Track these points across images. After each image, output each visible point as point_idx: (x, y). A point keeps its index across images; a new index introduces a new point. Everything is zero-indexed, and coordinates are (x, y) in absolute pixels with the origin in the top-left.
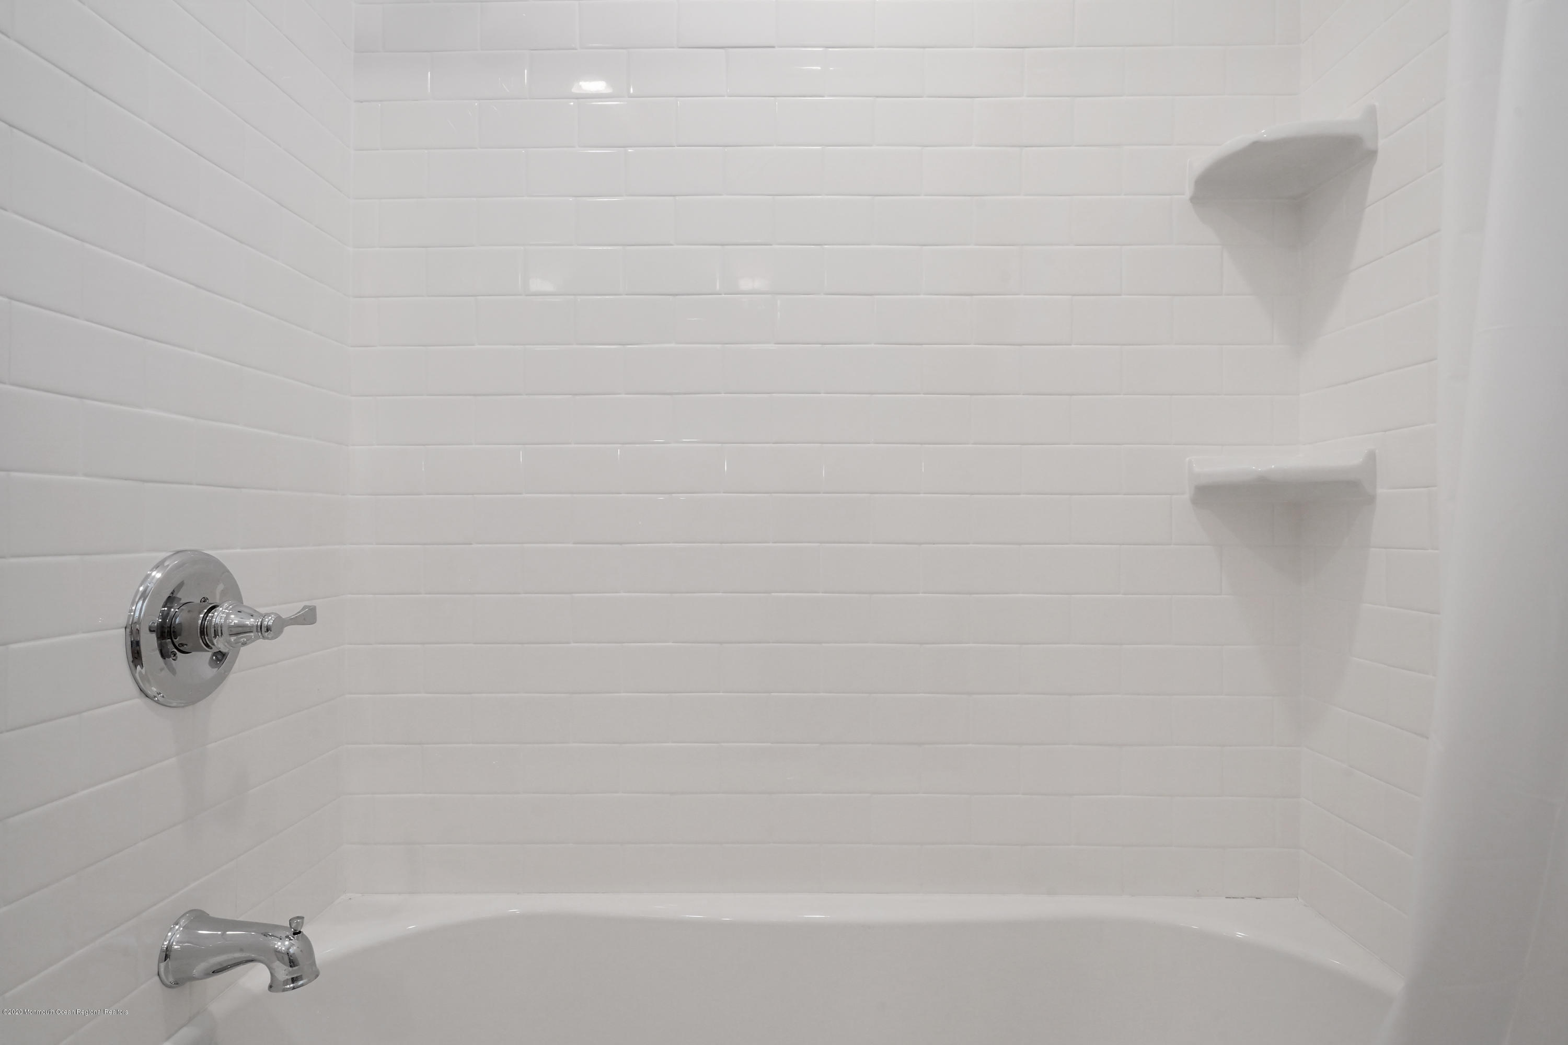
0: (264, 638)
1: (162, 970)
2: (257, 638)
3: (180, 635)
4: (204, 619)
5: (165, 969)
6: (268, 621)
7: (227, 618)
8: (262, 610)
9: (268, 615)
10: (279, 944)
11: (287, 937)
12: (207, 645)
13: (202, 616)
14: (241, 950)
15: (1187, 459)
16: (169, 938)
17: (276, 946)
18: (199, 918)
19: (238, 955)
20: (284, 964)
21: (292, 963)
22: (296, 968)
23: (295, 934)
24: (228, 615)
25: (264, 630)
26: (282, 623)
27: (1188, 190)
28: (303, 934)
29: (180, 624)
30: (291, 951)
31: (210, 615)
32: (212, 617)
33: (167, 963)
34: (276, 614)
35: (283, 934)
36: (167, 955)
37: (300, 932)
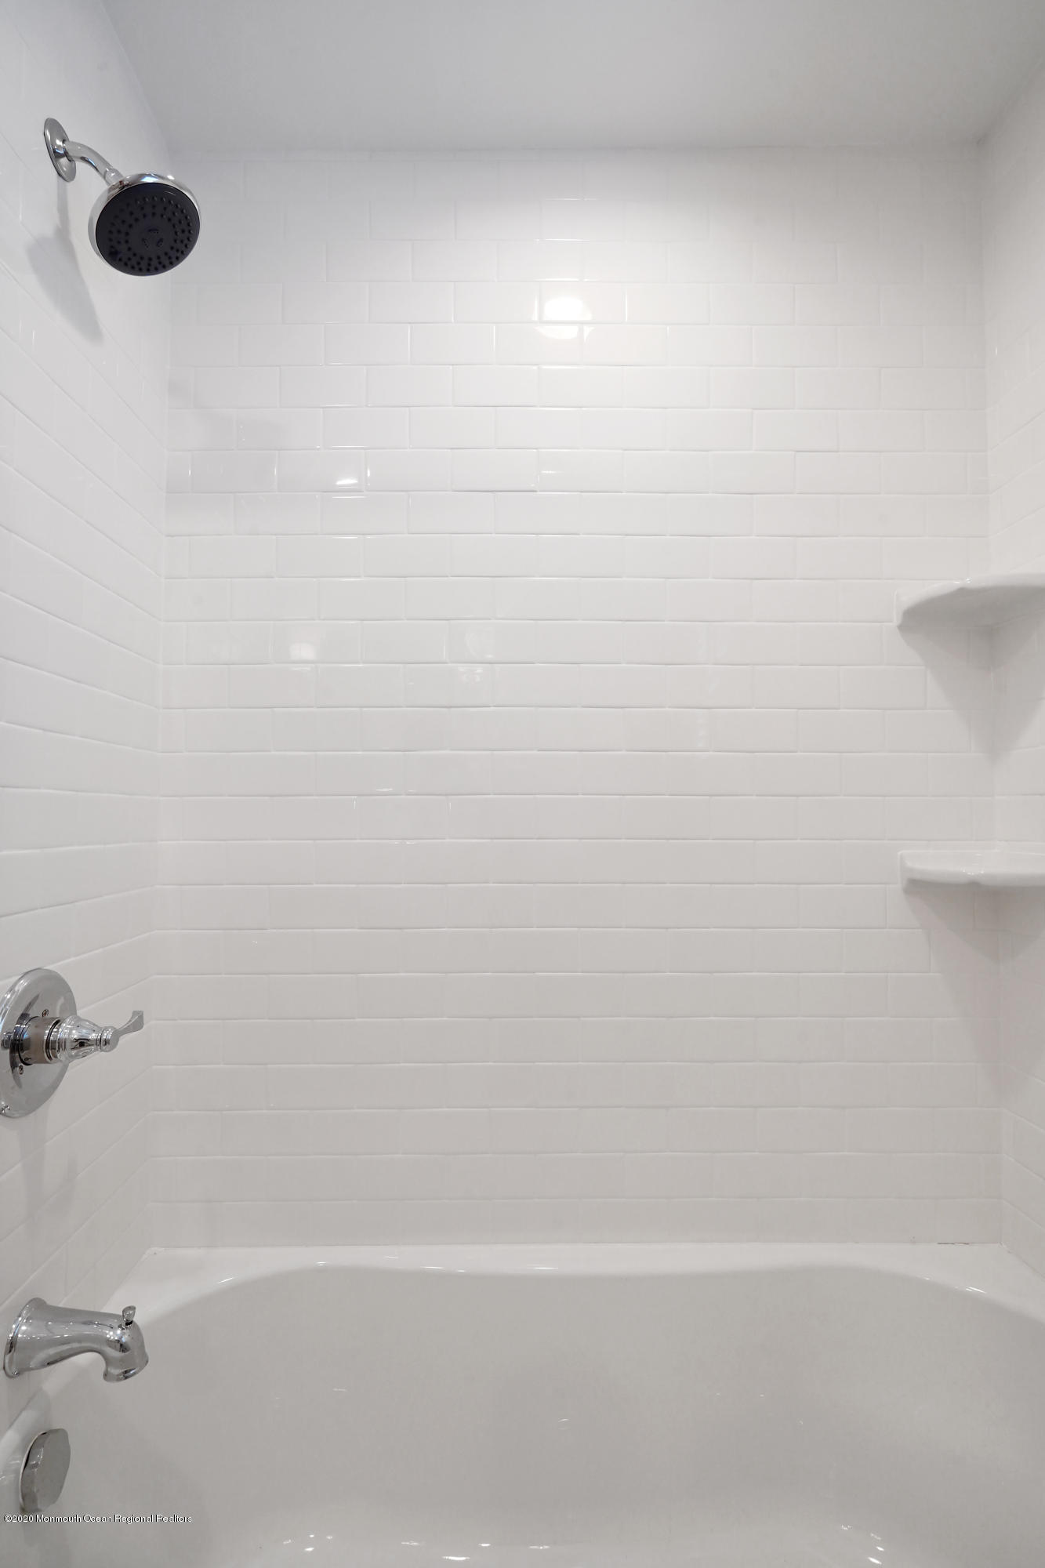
0: (102, 1050)
1: (7, 1361)
2: (96, 1050)
3: (28, 1049)
4: (50, 1034)
5: (9, 1363)
6: (108, 1035)
7: (70, 1034)
8: (102, 1024)
9: (106, 1029)
10: (111, 1333)
11: (120, 1326)
12: (50, 1058)
13: (47, 1032)
14: (80, 1341)
15: (899, 853)
16: (13, 1331)
17: (108, 1336)
18: (39, 1308)
19: (75, 1345)
20: (116, 1350)
21: (123, 1347)
22: (127, 1353)
23: (127, 1324)
24: (71, 1030)
25: (103, 1043)
26: (117, 1034)
27: (896, 619)
28: (135, 1324)
29: (28, 1039)
30: (124, 1340)
31: (55, 1030)
32: (57, 1032)
33: (13, 1355)
34: (112, 1028)
35: (115, 1323)
36: (12, 1345)
37: (131, 1323)
